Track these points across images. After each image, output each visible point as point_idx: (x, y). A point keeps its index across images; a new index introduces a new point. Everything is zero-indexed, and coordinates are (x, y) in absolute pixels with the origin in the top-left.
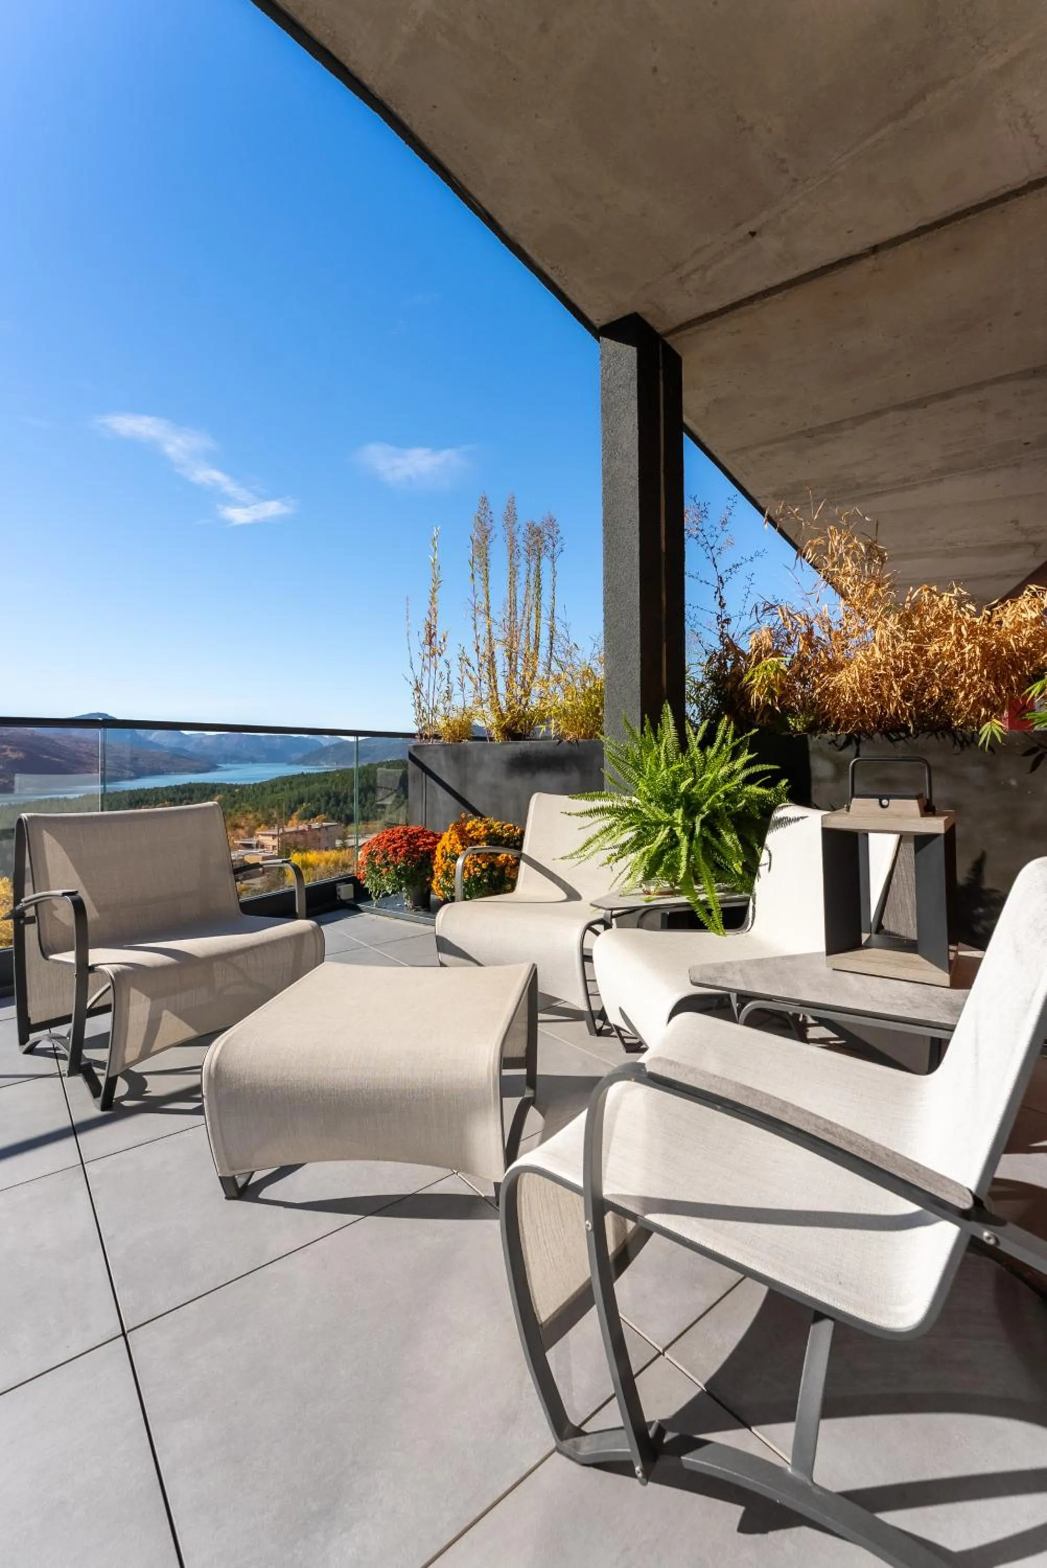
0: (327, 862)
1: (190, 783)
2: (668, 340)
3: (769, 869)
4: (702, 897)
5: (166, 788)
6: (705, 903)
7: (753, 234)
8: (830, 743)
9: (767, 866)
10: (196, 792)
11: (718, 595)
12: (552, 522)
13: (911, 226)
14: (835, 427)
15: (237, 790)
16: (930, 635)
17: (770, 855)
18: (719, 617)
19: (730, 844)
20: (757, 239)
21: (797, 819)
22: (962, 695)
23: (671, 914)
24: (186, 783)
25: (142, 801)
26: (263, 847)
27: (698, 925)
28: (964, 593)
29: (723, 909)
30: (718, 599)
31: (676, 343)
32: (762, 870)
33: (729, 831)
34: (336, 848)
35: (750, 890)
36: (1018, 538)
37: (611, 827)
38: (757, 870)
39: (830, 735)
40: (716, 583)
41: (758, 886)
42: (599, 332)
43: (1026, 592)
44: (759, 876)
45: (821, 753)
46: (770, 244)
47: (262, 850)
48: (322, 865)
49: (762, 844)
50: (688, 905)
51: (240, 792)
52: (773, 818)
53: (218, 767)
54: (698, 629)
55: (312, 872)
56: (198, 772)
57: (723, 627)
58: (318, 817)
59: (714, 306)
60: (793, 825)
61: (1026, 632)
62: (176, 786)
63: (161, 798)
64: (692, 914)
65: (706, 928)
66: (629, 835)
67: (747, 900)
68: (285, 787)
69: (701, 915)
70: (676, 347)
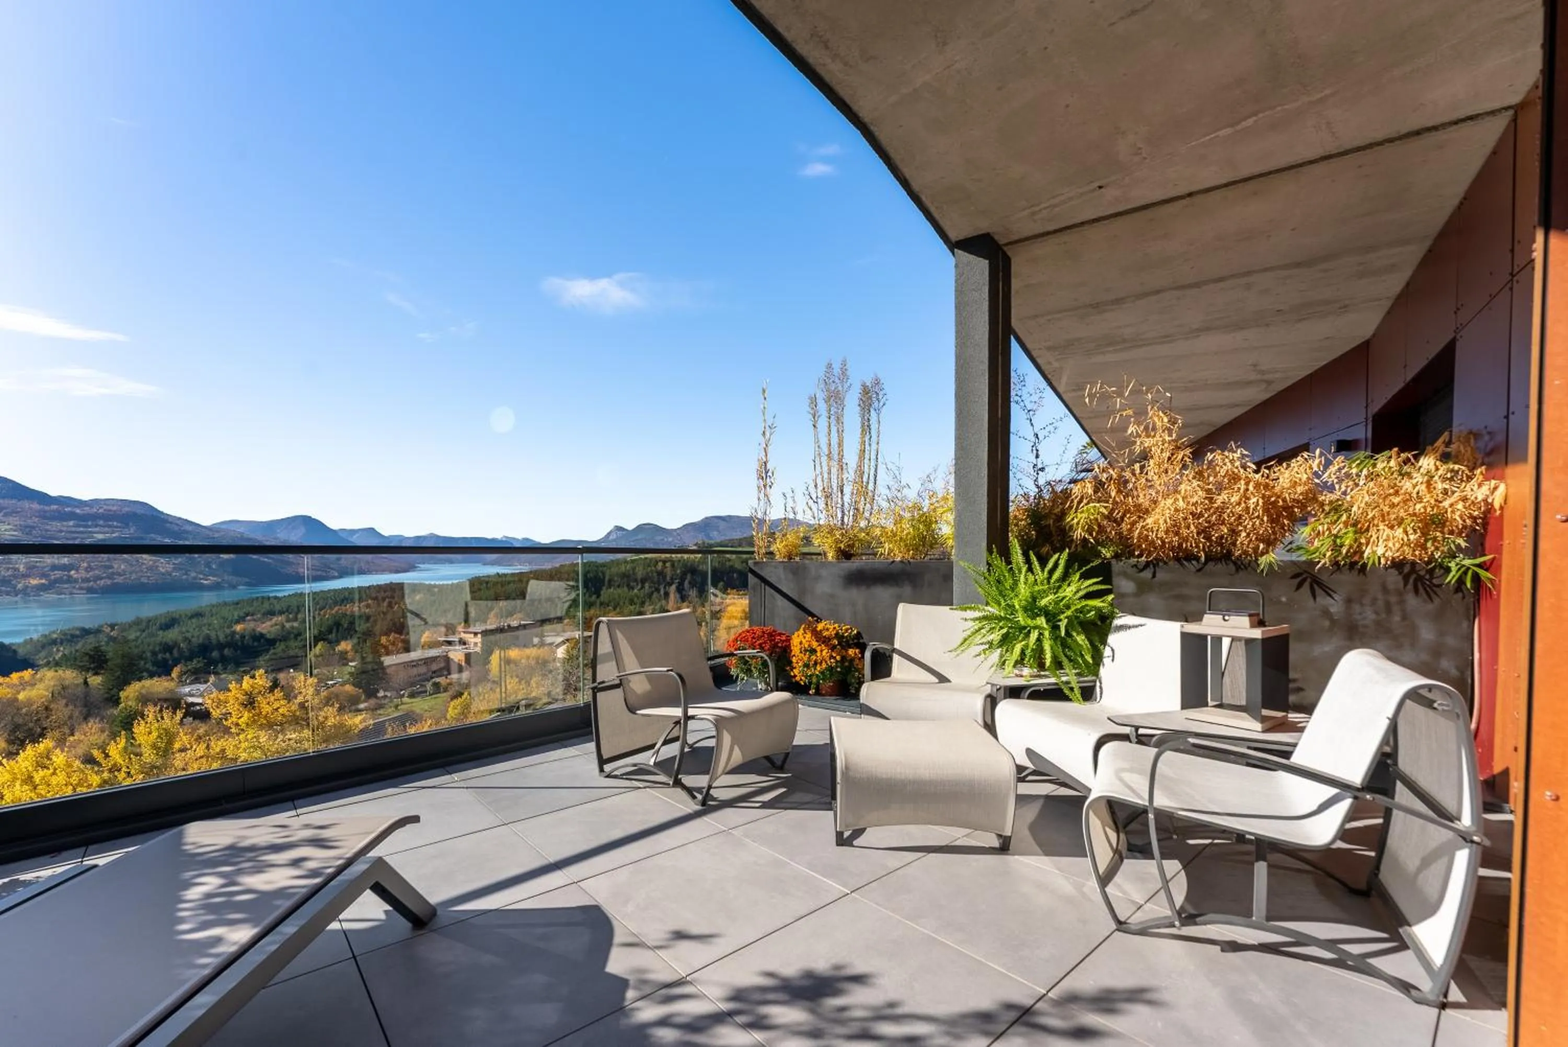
0: (528, 658)
1: (391, 583)
2: (1005, 249)
3: (1113, 660)
4: (1064, 679)
5: (369, 587)
6: (1068, 683)
7: (1100, 187)
8: (1132, 567)
9: (1111, 658)
10: (397, 591)
11: (1034, 448)
12: (877, 382)
13: (1224, 181)
14: (1118, 301)
15: (436, 590)
16: (1220, 488)
17: (1113, 650)
18: (1035, 466)
19: (1081, 642)
20: (1102, 190)
21: (1136, 626)
22: (1244, 534)
23: (1044, 690)
24: (388, 582)
25: (347, 599)
26: (465, 644)
27: (1066, 699)
28: (1246, 453)
29: (1080, 687)
30: (1035, 452)
31: (1009, 251)
32: (1107, 661)
33: (1078, 634)
34: (534, 646)
35: (1096, 674)
36: (1253, 376)
37: (980, 629)
38: (1101, 660)
39: (1133, 561)
40: (1033, 439)
41: (1103, 671)
42: (954, 245)
43: (1299, 458)
44: (1103, 665)
45: (1125, 575)
46: (1110, 193)
47: (464, 647)
48: (523, 661)
49: (1104, 642)
50: (1056, 684)
51: (439, 591)
52: (1113, 625)
53: (416, 567)
54: (1019, 475)
55: (515, 668)
56: (397, 572)
57: (1038, 474)
58: (515, 616)
59: (1051, 228)
60: (1133, 630)
61: (1300, 489)
62: (378, 585)
63: (364, 596)
64: (1061, 690)
65: (1071, 700)
66: (996, 636)
67: (1095, 682)
68: (482, 587)
69: (1067, 692)
70: (1009, 254)
